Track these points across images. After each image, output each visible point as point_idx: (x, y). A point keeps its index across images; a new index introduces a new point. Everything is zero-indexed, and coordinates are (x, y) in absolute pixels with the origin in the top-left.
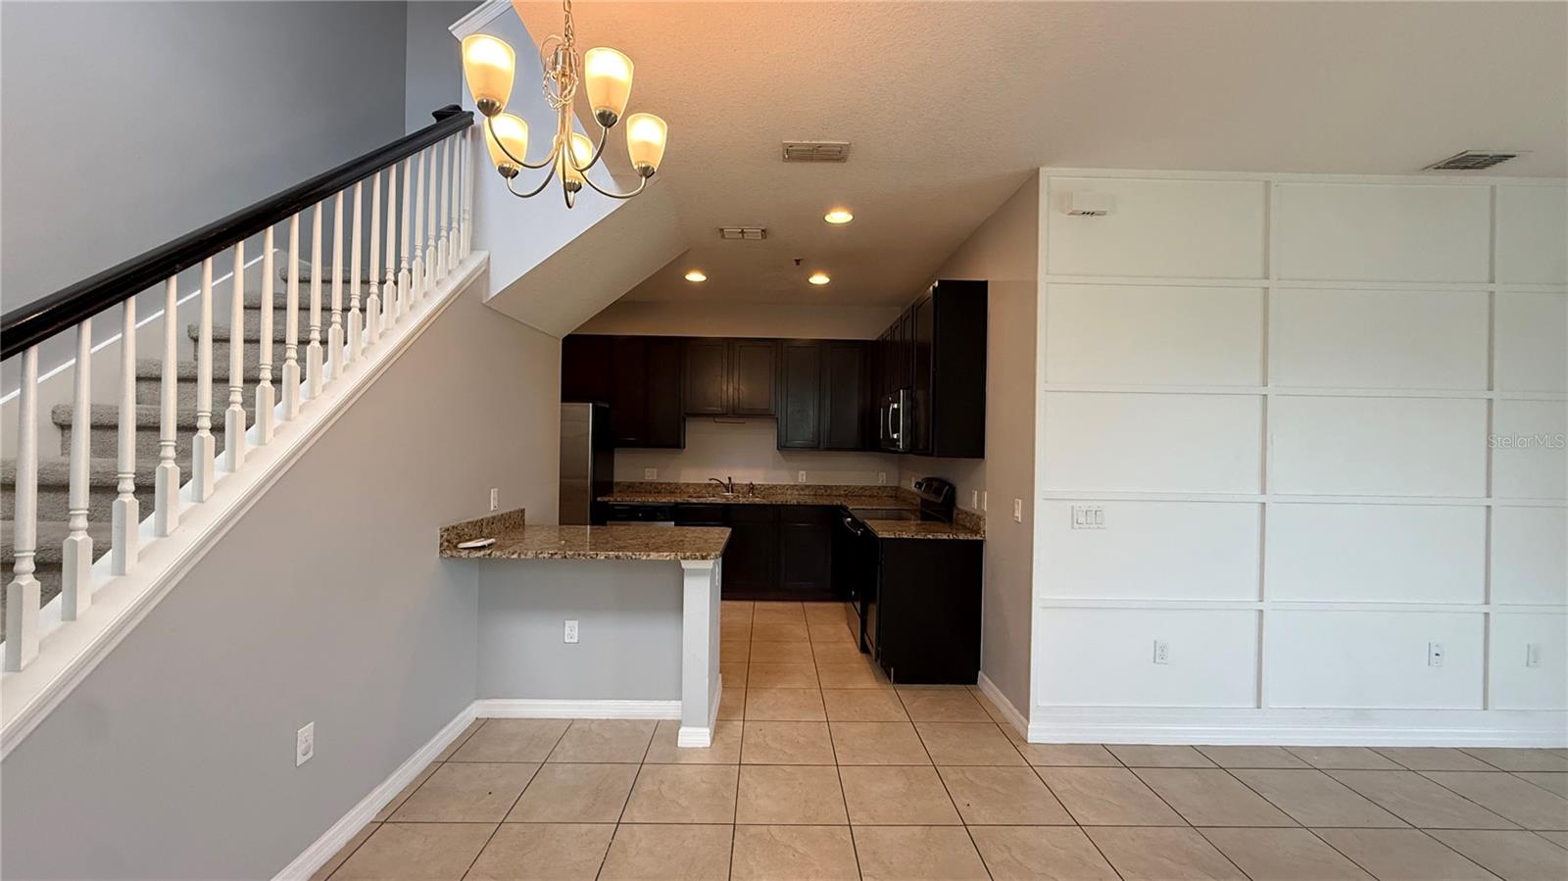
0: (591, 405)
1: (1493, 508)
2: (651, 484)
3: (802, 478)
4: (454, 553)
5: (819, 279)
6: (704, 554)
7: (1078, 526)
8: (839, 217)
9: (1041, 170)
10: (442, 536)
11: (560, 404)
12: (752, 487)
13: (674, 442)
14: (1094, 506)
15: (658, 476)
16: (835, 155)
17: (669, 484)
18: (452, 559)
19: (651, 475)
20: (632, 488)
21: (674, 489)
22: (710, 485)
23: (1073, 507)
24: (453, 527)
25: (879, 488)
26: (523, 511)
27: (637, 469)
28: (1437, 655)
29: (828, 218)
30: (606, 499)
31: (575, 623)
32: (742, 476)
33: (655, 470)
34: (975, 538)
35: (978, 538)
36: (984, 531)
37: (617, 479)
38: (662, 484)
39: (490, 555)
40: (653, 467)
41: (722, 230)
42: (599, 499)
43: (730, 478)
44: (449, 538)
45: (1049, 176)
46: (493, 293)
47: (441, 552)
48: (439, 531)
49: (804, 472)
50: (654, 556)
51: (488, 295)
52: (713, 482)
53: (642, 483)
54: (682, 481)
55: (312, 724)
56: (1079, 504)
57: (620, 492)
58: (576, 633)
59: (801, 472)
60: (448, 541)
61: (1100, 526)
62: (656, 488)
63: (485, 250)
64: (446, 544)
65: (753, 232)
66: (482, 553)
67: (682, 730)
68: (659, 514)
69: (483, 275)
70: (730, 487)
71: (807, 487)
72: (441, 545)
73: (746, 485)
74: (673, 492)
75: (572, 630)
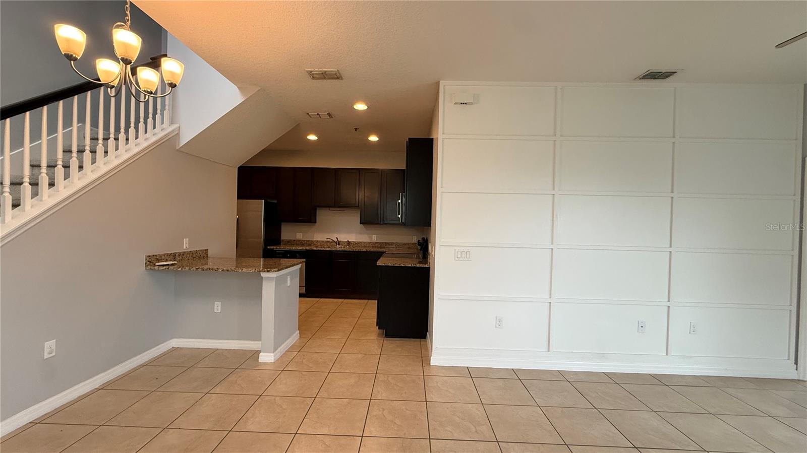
0: (263, 201)
1: (672, 252)
2: (299, 241)
3: (374, 239)
4: (152, 268)
5: (373, 138)
6: (269, 270)
7: (457, 259)
8: (361, 107)
9: (440, 82)
10: (146, 259)
11: (236, 200)
12: (349, 243)
13: (310, 219)
14: (466, 249)
15: (303, 237)
16: (337, 76)
17: (308, 241)
18: (151, 271)
19: (299, 236)
20: (289, 242)
21: (310, 243)
22: (328, 241)
23: (455, 250)
24: (154, 255)
25: (413, 244)
26: (207, 250)
27: (292, 234)
28: (642, 327)
29: (355, 107)
30: (272, 247)
31: (220, 303)
32: (344, 237)
33: (301, 234)
34: (425, 266)
35: (426, 266)
36: (430, 263)
37: (282, 238)
38: (304, 241)
39: (168, 268)
40: (300, 233)
41: (308, 114)
42: (268, 247)
43: (337, 238)
44: (150, 260)
45: (444, 85)
46: (181, 145)
47: (146, 266)
48: (145, 257)
49: (375, 236)
50: (244, 270)
51: (179, 145)
52: (328, 240)
53: (294, 240)
54: (315, 240)
55: (55, 340)
56: (458, 248)
57: (284, 244)
58: (220, 308)
59: (374, 236)
60: (150, 262)
61: (469, 259)
62: (301, 243)
63: (176, 124)
64: (148, 263)
65: (324, 114)
66: (165, 267)
67: (261, 354)
68: (298, 255)
69: (177, 135)
70: (339, 243)
71: (377, 243)
72: (146, 263)
73: (346, 242)
74: (310, 245)
75: (218, 307)
